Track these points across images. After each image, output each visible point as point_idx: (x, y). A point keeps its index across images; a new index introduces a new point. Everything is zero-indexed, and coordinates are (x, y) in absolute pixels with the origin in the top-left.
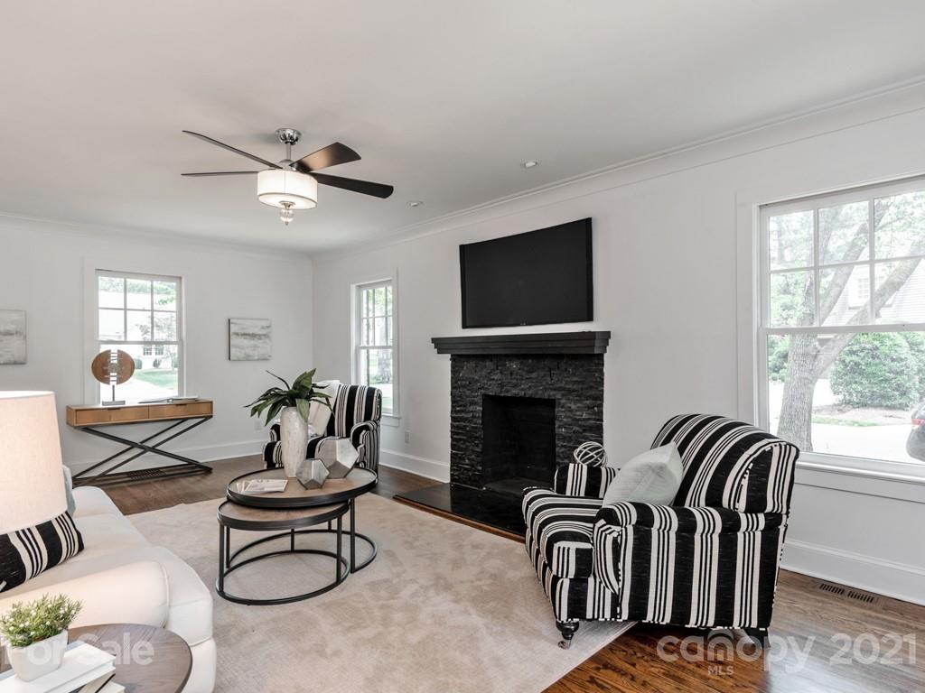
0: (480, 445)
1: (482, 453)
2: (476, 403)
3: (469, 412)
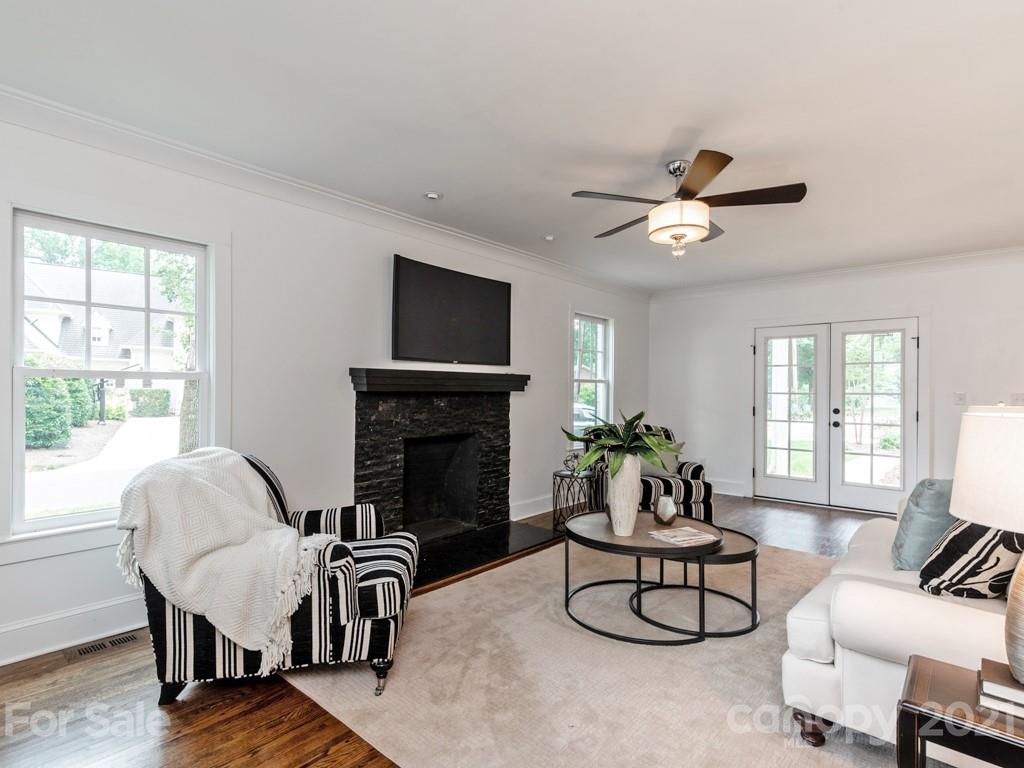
0: (402, 500)
1: (403, 509)
2: (396, 452)
3: (386, 463)
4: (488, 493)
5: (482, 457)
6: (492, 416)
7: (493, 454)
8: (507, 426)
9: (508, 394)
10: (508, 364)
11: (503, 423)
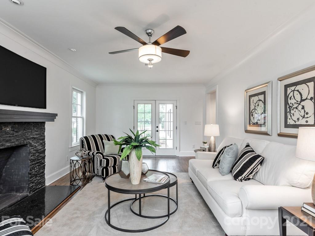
4: (34, 174)
5: (31, 156)
6: (36, 134)
7: (37, 154)
8: (44, 139)
9: (44, 123)
10: (45, 108)
11: (42, 138)
